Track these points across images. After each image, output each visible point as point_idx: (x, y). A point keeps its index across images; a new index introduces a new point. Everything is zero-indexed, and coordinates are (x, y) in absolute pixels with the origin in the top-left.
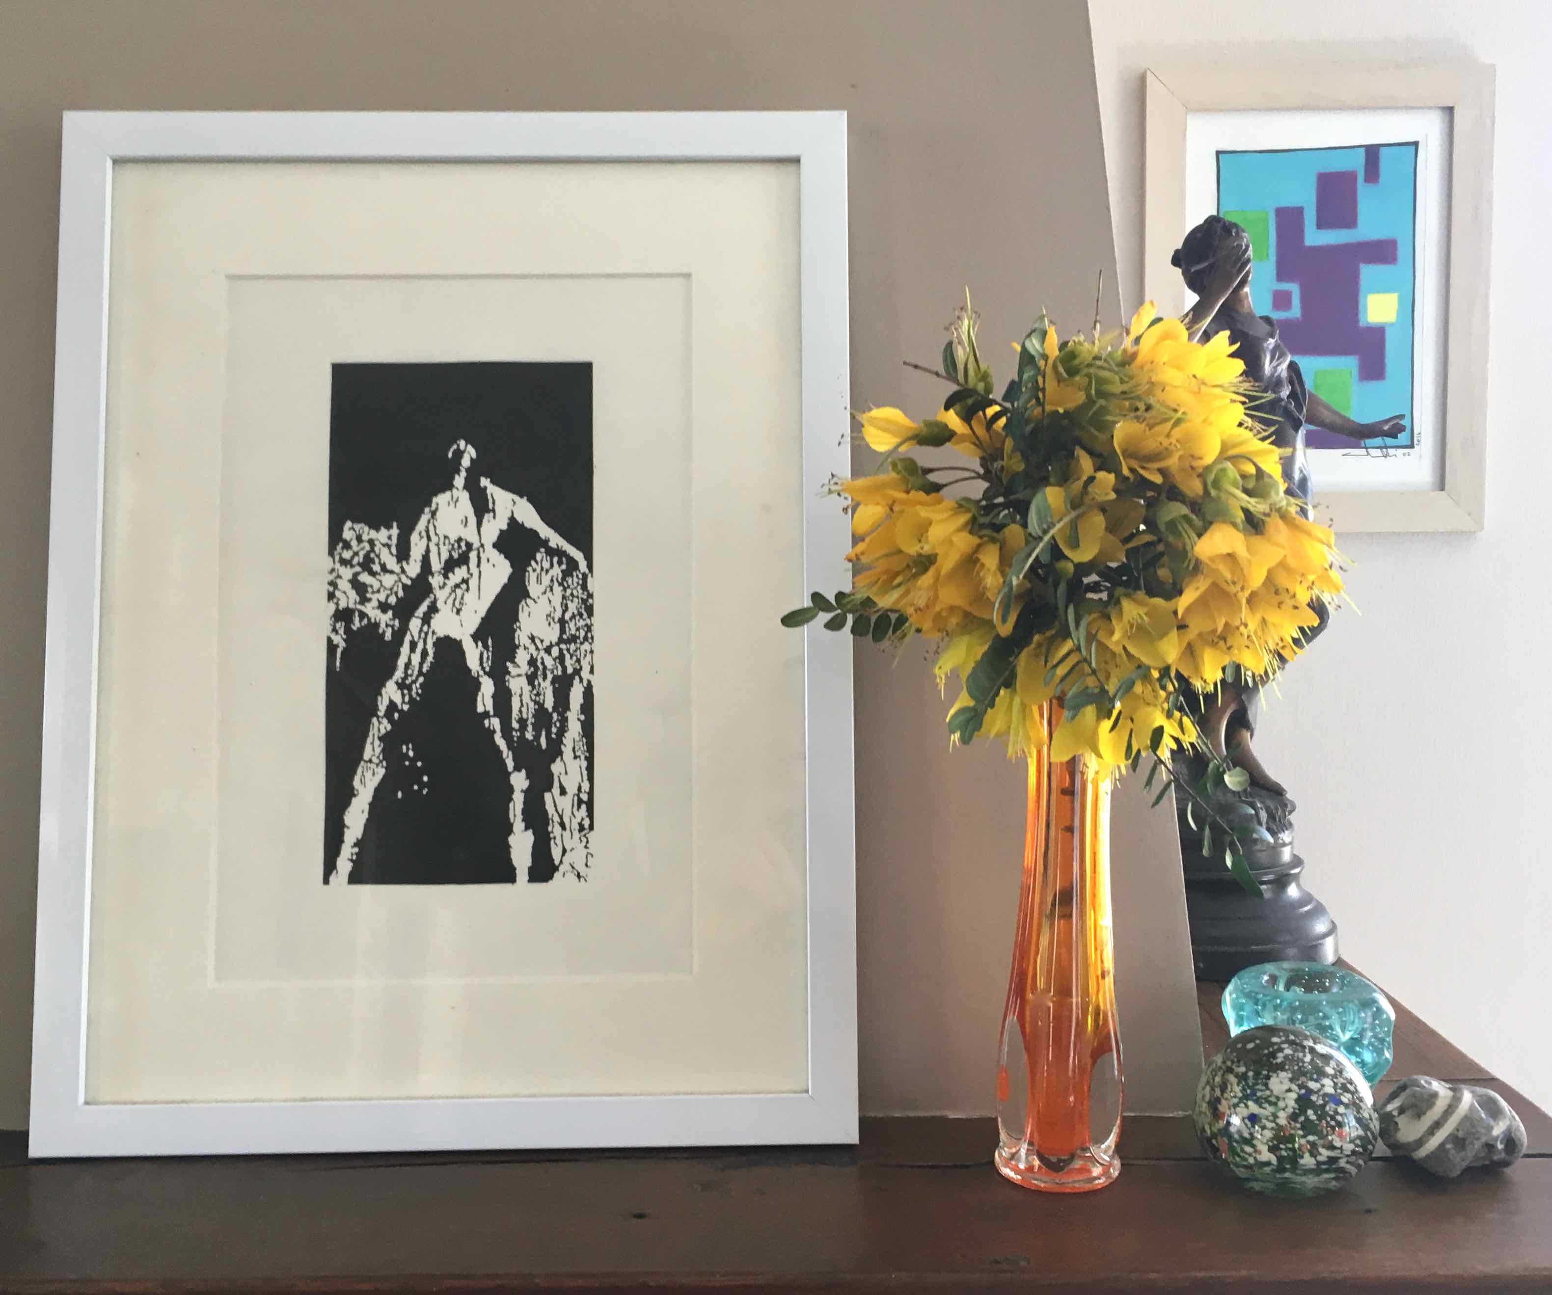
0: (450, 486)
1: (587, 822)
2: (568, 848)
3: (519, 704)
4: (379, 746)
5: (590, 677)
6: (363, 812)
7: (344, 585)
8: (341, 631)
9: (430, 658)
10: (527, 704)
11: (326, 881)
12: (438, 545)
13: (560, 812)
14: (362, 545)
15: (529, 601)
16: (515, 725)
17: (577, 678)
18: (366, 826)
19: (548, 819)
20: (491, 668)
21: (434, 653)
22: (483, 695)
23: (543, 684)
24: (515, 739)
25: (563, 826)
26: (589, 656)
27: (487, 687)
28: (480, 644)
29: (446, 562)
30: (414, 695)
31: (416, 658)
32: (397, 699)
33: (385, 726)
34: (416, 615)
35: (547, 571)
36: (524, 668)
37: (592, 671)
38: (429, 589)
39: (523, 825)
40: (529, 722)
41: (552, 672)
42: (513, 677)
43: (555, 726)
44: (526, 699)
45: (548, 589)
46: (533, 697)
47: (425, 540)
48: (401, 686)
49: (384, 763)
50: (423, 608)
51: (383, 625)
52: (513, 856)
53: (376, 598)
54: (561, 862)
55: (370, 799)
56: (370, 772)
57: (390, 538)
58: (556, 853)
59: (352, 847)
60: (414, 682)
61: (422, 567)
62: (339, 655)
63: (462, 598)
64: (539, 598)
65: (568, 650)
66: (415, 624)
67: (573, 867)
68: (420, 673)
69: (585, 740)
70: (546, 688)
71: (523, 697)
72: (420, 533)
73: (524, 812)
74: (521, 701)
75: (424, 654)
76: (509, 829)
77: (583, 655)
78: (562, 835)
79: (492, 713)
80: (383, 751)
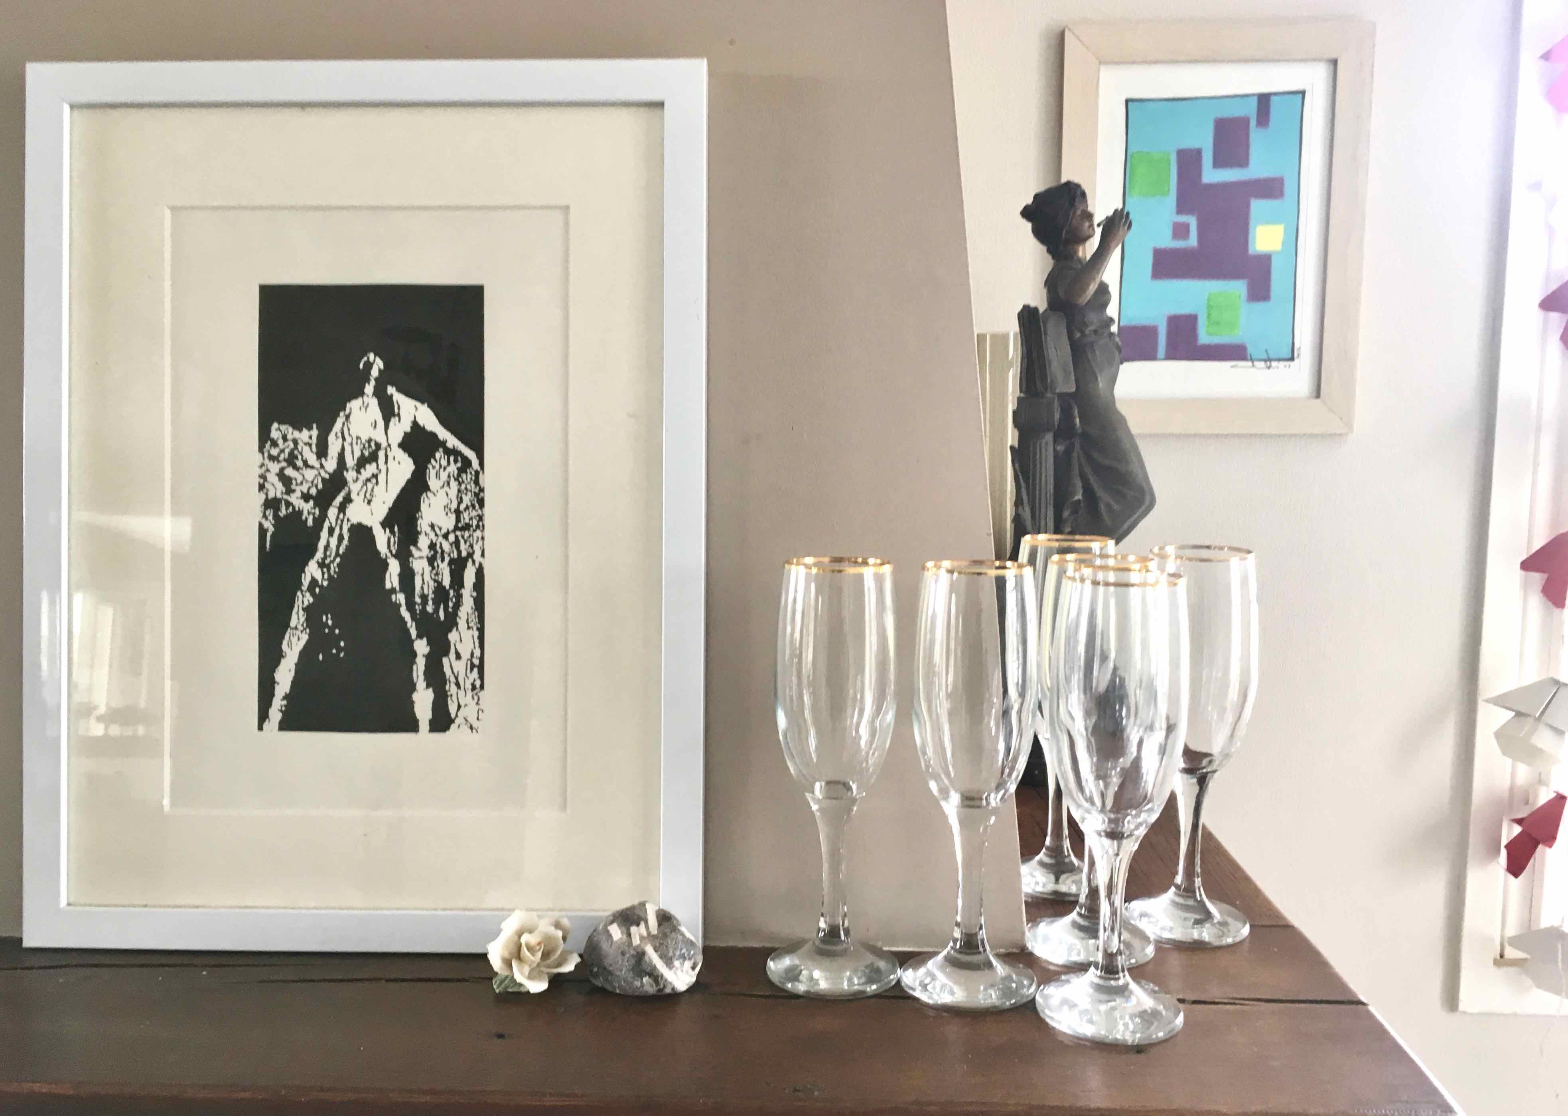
0: (361, 393)
1: (478, 683)
2: (462, 704)
3: (421, 582)
4: (304, 615)
5: (481, 560)
6: (290, 671)
7: (272, 478)
8: (271, 518)
9: (345, 542)
10: (428, 582)
11: (260, 728)
12: (351, 444)
13: (456, 674)
14: (286, 444)
15: (429, 493)
16: (418, 600)
17: (470, 560)
18: (293, 683)
19: (446, 681)
20: (397, 551)
21: (349, 538)
22: (390, 574)
23: (441, 566)
24: (418, 612)
25: (458, 685)
26: (480, 542)
27: (394, 567)
28: (387, 530)
29: (358, 459)
30: (332, 573)
31: (334, 542)
32: (318, 575)
33: (309, 599)
34: (334, 504)
35: (445, 469)
36: (426, 552)
37: (483, 555)
38: (344, 483)
39: (424, 684)
40: (430, 598)
41: (449, 555)
42: (416, 559)
43: (452, 601)
44: (427, 577)
45: (446, 484)
46: (433, 577)
47: (340, 440)
48: (322, 565)
49: (308, 630)
50: (339, 499)
51: (305, 513)
52: (416, 710)
53: (299, 490)
54: (457, 716)
55: (296, 660)
56: (296, 638)
57: (311, 437)
58: (452, 709)
59: (282, 700)
60: (332, 562)
61: (338, 464)
62: (268, 539)
63: (372, 490)
64: (437, 491)
65: (463, 537)
66: (332, 512)
67: (466, 720)
68: (337, 554)
69: (476, 613)
70: (444, 568)
71: (425, 576)
72: (336, 434)
73: (425, 673)
74: (423, 580)
75: (341, 538)
76: (413, 687)
77: (475, 542)
78: (457, 693)
79: (398, 589)
80: (307, 620)
